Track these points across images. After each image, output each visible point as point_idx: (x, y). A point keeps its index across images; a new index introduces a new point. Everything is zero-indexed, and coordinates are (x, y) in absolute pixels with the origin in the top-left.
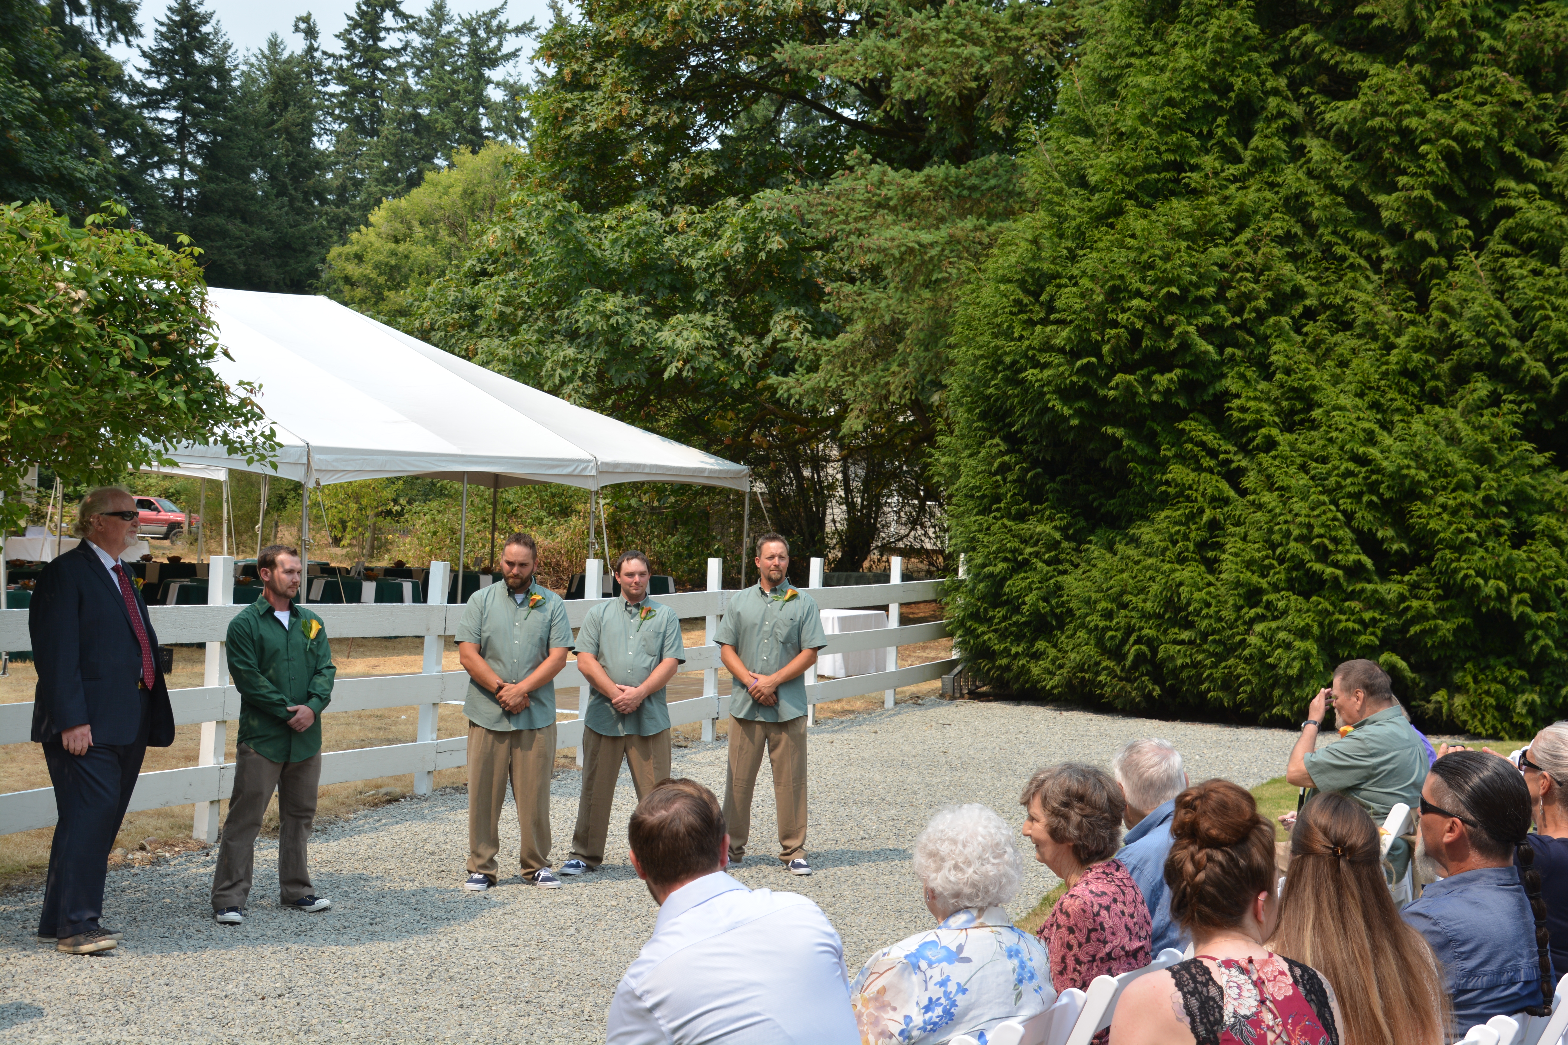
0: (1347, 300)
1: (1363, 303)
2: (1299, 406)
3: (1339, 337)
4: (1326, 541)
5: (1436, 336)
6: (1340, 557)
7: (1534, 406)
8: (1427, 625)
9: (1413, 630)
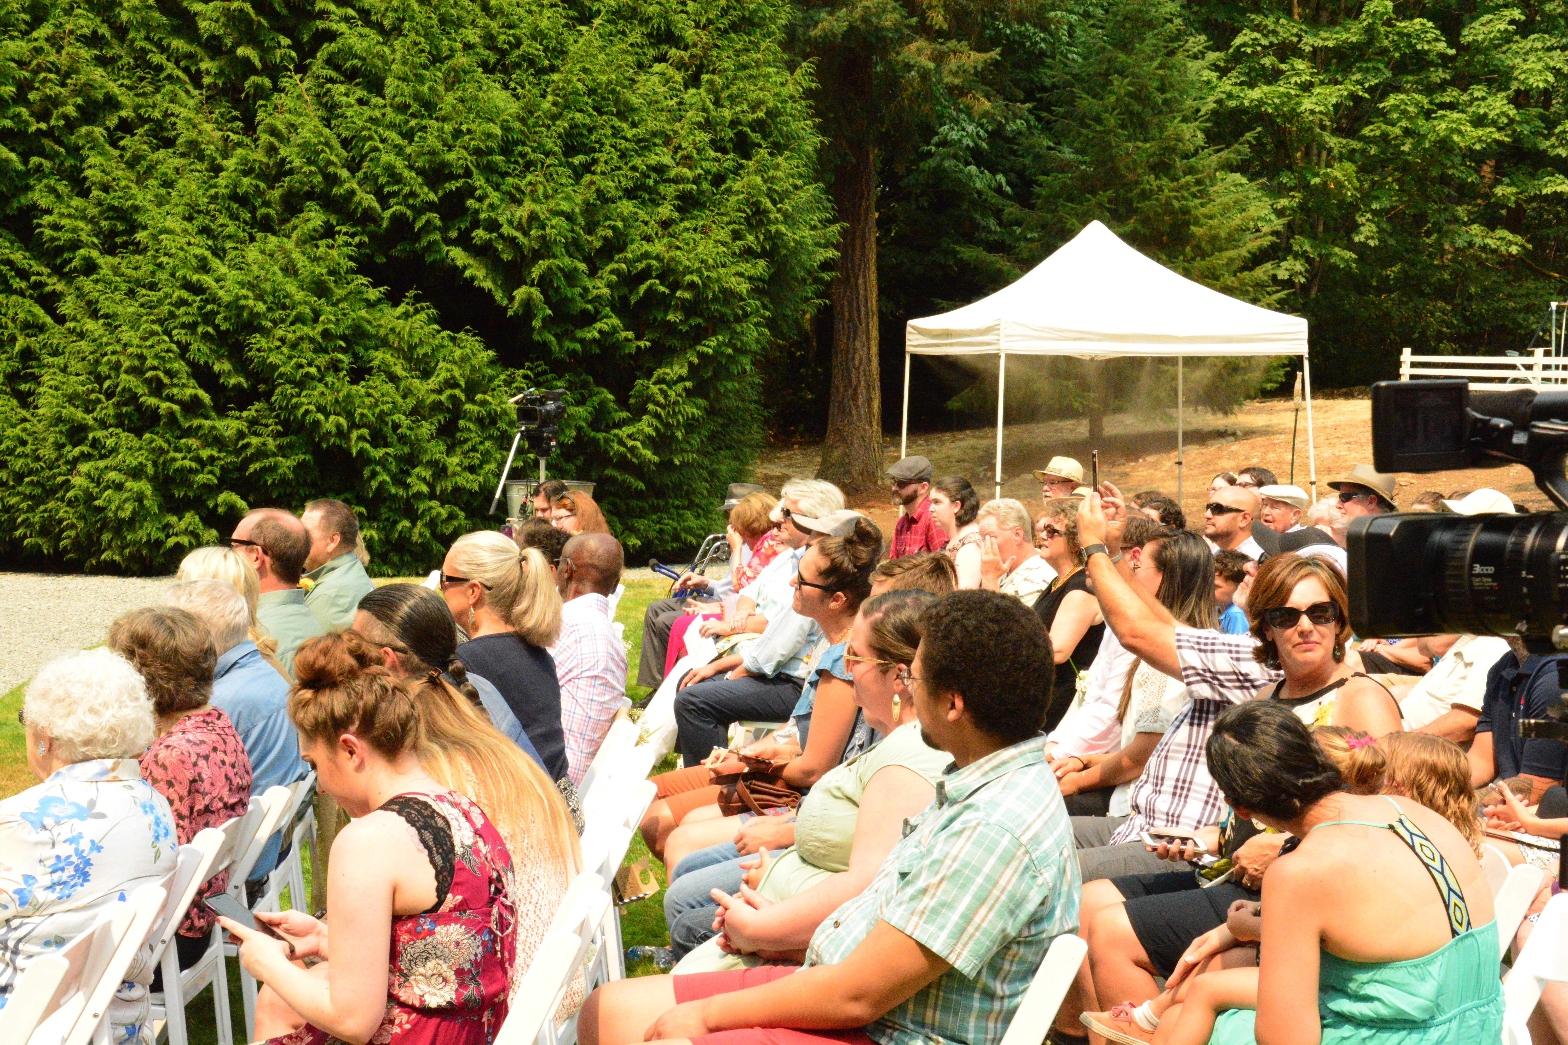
0: (166, 115)
1: (185, 119)
2: (120, 227)
3: (161, 154)
4: (161, 375)
5: (265, 160)
6: (175, 391)
7: (366, 239)
8: (267, 462)
9: (252, 468)
